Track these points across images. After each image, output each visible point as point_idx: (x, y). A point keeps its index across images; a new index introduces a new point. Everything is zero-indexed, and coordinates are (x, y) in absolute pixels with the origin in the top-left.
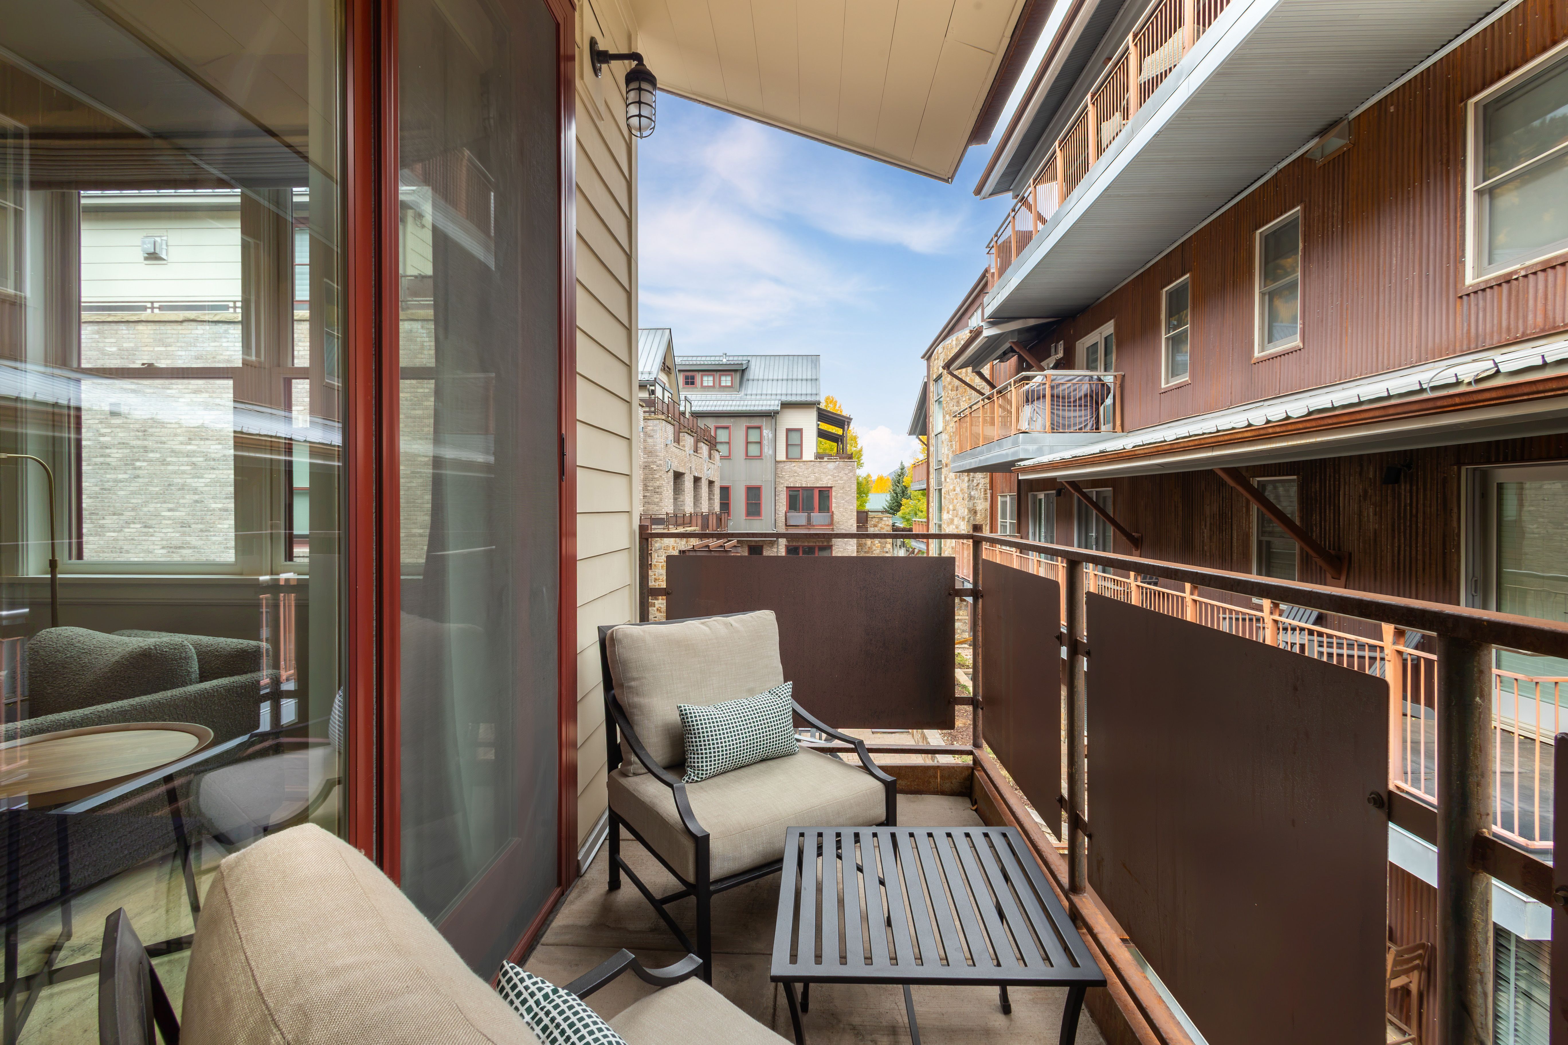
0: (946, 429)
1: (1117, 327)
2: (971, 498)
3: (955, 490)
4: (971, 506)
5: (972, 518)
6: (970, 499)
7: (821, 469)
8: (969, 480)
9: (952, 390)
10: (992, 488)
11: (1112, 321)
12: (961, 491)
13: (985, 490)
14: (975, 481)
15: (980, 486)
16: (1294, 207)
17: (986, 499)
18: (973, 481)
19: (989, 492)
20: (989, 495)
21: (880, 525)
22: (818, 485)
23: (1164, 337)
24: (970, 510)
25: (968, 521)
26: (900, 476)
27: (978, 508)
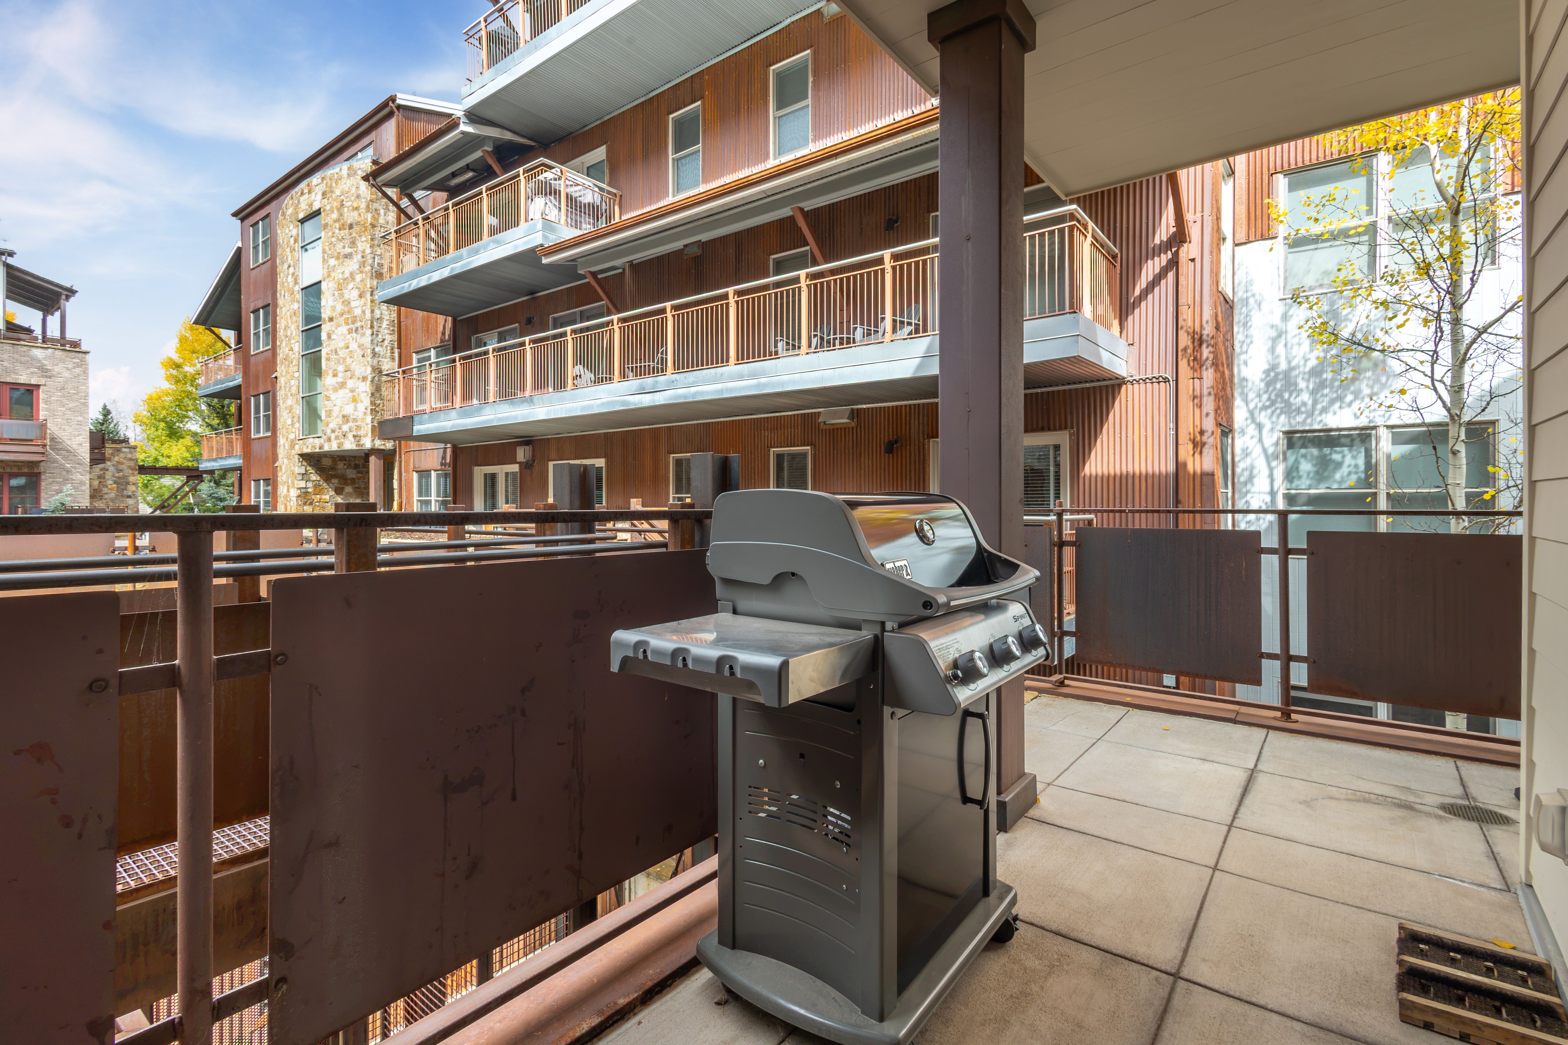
0: (329, 276)
1: (609, 152)
2: (374, 354)
3: (348, 348)
4: (375, 363)
5: (376, 378)
6: (374, 356)
7: (16, 356)
8: (372, 334)
9: (340, 229)
10: (399, 347)
11: (604, 147)
12: (359, 347)
13: (392, 349)
14: (380, 336)
15: (386, 342)
16: (805, 50)
17: (393, 359)
18: (377, 335)
19: (396, 351)
20: (396, 355)
21: (116, 459)
22: (8, 380)
23: (671, 157)
24: (374, 369)
25: (372, 381)
26: (102, 424)
27: (383, 368)
